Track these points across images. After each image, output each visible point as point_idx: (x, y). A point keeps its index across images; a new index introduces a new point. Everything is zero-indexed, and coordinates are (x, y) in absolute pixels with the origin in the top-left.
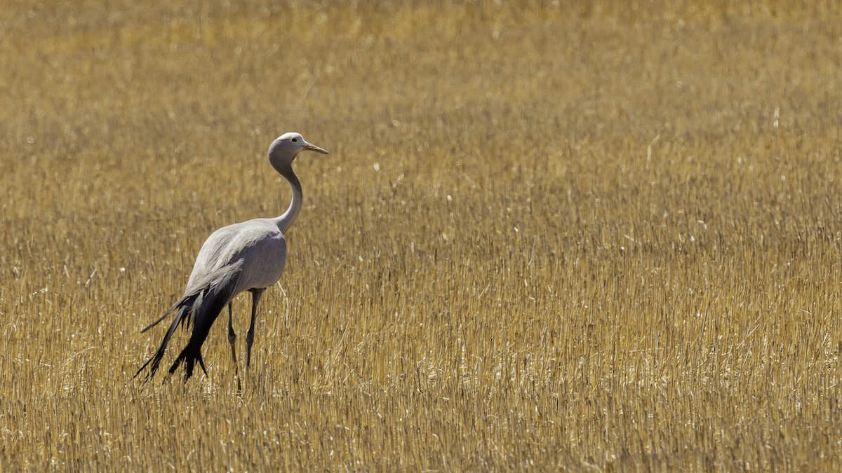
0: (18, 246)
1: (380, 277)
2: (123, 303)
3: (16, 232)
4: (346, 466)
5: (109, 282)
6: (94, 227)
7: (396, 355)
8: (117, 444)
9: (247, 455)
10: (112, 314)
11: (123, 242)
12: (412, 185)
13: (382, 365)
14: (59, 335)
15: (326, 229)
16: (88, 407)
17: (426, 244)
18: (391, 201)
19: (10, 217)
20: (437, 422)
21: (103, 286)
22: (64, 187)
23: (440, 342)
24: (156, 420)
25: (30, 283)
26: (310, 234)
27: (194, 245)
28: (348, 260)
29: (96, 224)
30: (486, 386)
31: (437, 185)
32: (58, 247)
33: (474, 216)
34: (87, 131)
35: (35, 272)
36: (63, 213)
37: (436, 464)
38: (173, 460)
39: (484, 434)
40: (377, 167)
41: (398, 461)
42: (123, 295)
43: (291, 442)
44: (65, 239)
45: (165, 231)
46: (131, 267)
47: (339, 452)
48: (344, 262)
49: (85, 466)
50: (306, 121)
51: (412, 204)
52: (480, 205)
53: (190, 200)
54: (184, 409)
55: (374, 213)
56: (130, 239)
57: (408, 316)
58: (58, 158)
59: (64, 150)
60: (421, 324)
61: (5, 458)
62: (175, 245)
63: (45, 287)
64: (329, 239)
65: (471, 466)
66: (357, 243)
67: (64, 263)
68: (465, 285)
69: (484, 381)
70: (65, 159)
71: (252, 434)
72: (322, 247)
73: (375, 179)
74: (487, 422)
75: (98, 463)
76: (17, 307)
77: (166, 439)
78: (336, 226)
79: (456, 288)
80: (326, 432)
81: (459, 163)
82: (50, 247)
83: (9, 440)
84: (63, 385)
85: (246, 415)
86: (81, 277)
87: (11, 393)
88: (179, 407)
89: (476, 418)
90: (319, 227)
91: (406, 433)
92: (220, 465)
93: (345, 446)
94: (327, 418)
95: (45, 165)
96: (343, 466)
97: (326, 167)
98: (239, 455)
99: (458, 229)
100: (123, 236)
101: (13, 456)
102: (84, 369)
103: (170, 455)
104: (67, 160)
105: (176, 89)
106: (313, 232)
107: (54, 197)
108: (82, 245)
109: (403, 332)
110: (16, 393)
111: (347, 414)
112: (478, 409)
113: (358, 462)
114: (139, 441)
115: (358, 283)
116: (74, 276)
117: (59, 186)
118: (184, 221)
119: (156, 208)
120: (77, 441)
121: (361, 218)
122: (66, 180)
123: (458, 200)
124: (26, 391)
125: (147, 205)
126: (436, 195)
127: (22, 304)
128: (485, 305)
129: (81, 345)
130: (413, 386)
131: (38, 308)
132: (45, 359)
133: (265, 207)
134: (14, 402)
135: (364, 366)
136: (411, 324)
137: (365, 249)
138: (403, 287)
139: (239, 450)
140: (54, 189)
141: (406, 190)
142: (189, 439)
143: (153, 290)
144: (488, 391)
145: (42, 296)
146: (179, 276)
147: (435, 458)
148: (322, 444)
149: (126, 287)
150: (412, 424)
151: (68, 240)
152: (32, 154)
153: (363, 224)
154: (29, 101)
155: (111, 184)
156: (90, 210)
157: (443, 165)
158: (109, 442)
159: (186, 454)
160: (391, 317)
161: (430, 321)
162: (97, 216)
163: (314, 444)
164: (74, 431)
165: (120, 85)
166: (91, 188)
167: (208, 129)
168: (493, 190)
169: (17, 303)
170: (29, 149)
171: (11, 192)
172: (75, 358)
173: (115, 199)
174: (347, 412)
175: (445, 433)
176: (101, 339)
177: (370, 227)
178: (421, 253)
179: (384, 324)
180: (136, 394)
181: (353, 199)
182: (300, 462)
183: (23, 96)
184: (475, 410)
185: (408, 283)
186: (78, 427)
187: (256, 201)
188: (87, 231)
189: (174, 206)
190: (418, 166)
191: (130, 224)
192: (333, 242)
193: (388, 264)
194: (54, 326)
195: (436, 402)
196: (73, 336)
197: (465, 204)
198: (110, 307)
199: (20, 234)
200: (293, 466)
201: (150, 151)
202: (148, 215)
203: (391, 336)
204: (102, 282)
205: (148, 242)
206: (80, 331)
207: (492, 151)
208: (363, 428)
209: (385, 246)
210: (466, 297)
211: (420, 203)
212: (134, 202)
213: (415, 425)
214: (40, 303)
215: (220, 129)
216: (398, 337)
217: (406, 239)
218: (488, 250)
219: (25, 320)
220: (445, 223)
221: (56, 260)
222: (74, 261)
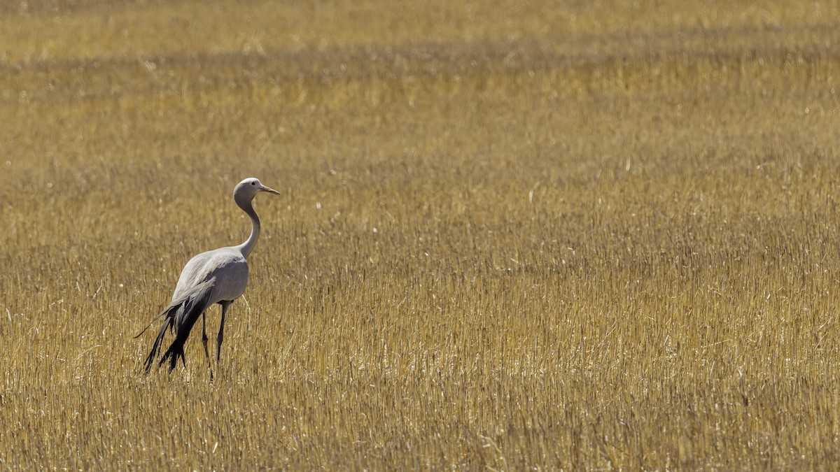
0: (40, 267)
1: (321, 291)
2: (122, 311)
3: (38, 256)
4: (295, 438)
5: (110, 295)
6: (99, 252)
7: (333, 352)
8: (117, 421)
9: (217, 429)
10: (113, 319)
11: (121, 264)
12: (346, 220)
13: (323, 359)
14: (72, 337)
15: (280, 254)
16: (94, 393)
17: (357, 266)
18: (330, 233)
19: (34, 245)
20: (365, 404)
21: (106, 299)
22: (75, 222)
23: (367, 341)
24: (147, 402)
25: (49, 296)
26: (267, 258)
27: (177, 267)
28: (296, 278)
29: (101, 250)
30: (403, 376)
31: (365, 220)
32: (71, 268)
33: (394, 245)
34: (93, 177)
35: (54, 288)
36: (75, 242)
37: (364, 437)
38: (160, 433)
39: (402, 413)
40: (319, 206)
41: (335, 434)
42: (122, 305)
43: (252, 419)
44: (77, 262)
45: (154, 255)
46: (128, 284)
47: (289, 427)
48: (293, 280)
49: (92, 438)
50: (264, 171)
51: (346, 235)
52: (398, 235)
53: (173, 231)
54: (168, 393)
55: (316, 242)
56: (127, 262)
57: (343, 321)
58: (72, 199)
59: (76, 193)
60: (353, 328)
61: (30, 431)
62: (162, 266)
63: (61, 299)
64: (281, 262)
65: (392, 438)
66: (303, 265)
67: (76, 280)
68: (387, 298)
69: (402, 372)
70: (77, 199)
71: (222, 412)
72: (276, 267)
73: (317, 215)
74: (404, 403)
75: (102, 436)
76: (39, 314)
77: (154, 417)
78: (287, 252)
79: (379, 300)
80: (279, 411)
81: (382, 203)
82: (65, 268)
83: (33, 418)
84: (75, 375)
85: (217, 398)
86: (89, 291)
87: (34, 381)
88: (165, 392)
89: (396, 401)
90: (274, 252)
91: (341, 412)
92: (197, 437)
93: (293, 423)
94: (280, 401)
95: (61, 204)
96: (293, 438)
97: (279, 206)
98: (211, 430)
99: (382, 254)
100: (121, 259)
101: (36, 430)
102: (91, 363)
103: (158, 429)
104: (78, 201)
105: (163, 146)
106: (269, 256)
107: (68, 229)
108: (90, 267)
109: (339, 334)
110: (38, 381)
111: (295, 398)
112: (397, 393)
113: (304, 435)
114: (133, 418)
115: (304, 296)
116: (84, 290)
117: (72, 221)
118: (169, 248)
119: (147, 237)
120: (86, 419)
121: (306, 245)
122: (77, 217)
123: (381, 232)
124: (46, 380)
125: (140, 236)
126: (365, 228)
127: (43, 312)
128: (402, 313)
129: (89, 344)
130: (346, 376)
131: (56, 315)
132: (61, 354)
133: (232, 237)
134: (37, 388)
135: (309, 360)
136: (345, 328)
137: (309, 270)
138: (339, 299)
139: (212, 425)
140: (68, 223)
141: (342, 224)
142: (172, 416)
143: (145, 302)
144: (405, 380)
145: (59, 306)
146: (165, 291)
147: (364, 432)
148: (276, 421)
149: (124, 299)
150: (346, 406)
151: (79, 263)
152: (51, 195)
153: (308, 251)
154: (49, 154)
155: (113, 219)
156: (96, 239)
157: (370, 205)
158: (111, 419)
159: (170, 428)
160: (330, 322)
161: (360, 326)
162: (101, 244)
163: (270, 421)
164: (84, 411)
165: (120, 143)
166: (97, 222)
167: (187, 177)
168: (409, 224)
169: (39, 311)
170: (49, 192)
171: (35, 225)
172: (84, 354)
173: (116, 231)
174: (296, 396)
175: (371, 412)
176: (105, 339)
177: (313, 252)
178: (353, 273)
179: (324, 328)
180: (131, 382)
181: (299, 231)
182: (259, 434)
183: (45, 151)
184: (395, 394)
185: (343, 296)
186: (86, 408)
187: (225, 232)
188: (93, 255)
189: (161, 236)
190: (350, 206)
191: (127, 250)
192: (284, 263)
193: (327, 281)
194: (68, 329)
195: (364, 388)
196: (83, 337)
197: (387, 235)
198: (112, 315)
199: (42, 257)
200: (253, 439)
201: (142, 194)
202: (141, 243)
203: (329, 337)
204: (106, 296)
205: (141, 265)
206: (89, 333)
207: (408, 194)
208: (307, 409)
209: (325, 267)
210: (388, 306)
211: (352, 234)
212: (130, 233)
213: (348, 406)
214: (57, 311)
215: (197, 176)
216: (335, 338)
217: (341, 263)
218: (404, 270)
219: (46, 324)
220: (371, 249)
221: (70, 278)
222: (84, 278)
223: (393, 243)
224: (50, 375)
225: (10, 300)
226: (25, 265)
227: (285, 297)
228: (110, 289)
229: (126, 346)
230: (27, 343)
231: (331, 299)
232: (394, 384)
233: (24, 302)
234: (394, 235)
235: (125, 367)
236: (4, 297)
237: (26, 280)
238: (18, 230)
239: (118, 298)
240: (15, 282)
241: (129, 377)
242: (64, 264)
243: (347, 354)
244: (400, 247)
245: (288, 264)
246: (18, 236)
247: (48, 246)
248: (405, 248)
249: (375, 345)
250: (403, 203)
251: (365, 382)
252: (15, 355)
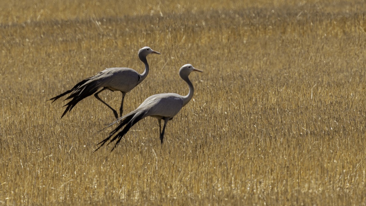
0: (39, 136)
1: (196, 147)
2: (85, 160)
3: (38, 130)
5: (79, 151)
6: (72, 128)
7: (204, 181)
10: (80, 165)
11: (84, 134)
12: (209, 108)
13: (198, 185)
14: (58, 175)
15: (172, 127)
17: (216, 133)
18: (201, 115)
19: (35, 124)
21: (76, 153)
23: (223, 175)
25: (44, 153)
28: (182, 140)
29: (73, 126)
30: (243, 194)
31: (220, 107)
32: (56, 137)
35: (47, 148)
36: (58, 122)
40: (194, 100)
42: (85, 157)
44: (59, 133)
46: (88, 145)
48: (180, 141)
50: (163, 81)
51: (209, 116)
52: (238, 115)
55: (193, 120)
56: (87, 133)
57: (209, 164)
60: (215, 168)
63: (51, 154)
66: (186, 133)
67: (59, 144)
68: (233, 150)
69: (243, 191)
72: (171, 135)
73: (193, 105)
76: (39, 163)
78: (177, 126)
79: (229, 152)
81: (229, 98)
82: (53, 137)
84: (60, 197)
86: (67, 149)
87: (37, 200)
90: (169, 126)
99: (230, 126)
100: (84, 132)
102: (69, 190)
107: (54, 115)
108: (67, 136)
109: (207, 171)
110: (39, 200)
115: (187, 150)
116: (63, 149)
119: (98, 119)
121: (188, 122)
123: (229, 114)
124: (44, 200)
125: (94, 118)
126: (220, 112)
127: (41, 162)
128: (242, 159)
129: (67, 179)
130: (211, 194)
131: (48, 163)
132: (52, 185)
135: (190, 186)
136: (210, 168)
137: (189, 136)
138: (206, 152)
140: (54, 112)
141: (207, 110)
143: (98, 155)
144: (244, 196)
145: (50, 158)
149: (86, 154)
151: (61, 134)
152: (44, 96)
153: (188, 125)
156: (70, 121)
157: (223, 99)
160: (201, 164)
161: (218, 167)
162: (73, 123)
165: (81, 66)
168: (245, 109)
169: (39, 161)
171: (35, 114)
172: (65, 185)
173: (81, 116)
176: (76, 176)
177: (191, 126)
178: (214, 137)
179: (199, 168)
180: (91, 200)
181: (184, 114)
183: (39, 72)
185: (208, 150)
188: (68, 129)
189: (106, 118)
190: (212, 100)
191: (87, 126)
193: (199, 142)
194: (55, 171)
195: (221, 200)
196: (63, 175)
197: (232, 116)
198: (80, 162)
199: (40, 131)
202: (95, 123)
203: (201, 173)
204: (76, 152)
205: (95, 134)
206: (67, 173)
207: (244, 92)
209: (198, 134)
210: (234, 155)
211: (213, 115)
212: (89, 117)
214: (49, 161)
216: (205, 173)
217: (207, 131)
218: (243, 135)
219: (43, 169)
220: (224, 123)
221: (56, 142)
222: (64, 143)
223: (236, 120)
224: (46, 196)
225: (23, 155)
226: (30, 136)
227: (176, 151)
228: (79, 148)
229: (88, 180)
230: (32, 179)
231: (202, 152)
232: (238, 198)
233: (30, 156)
234: (237, 115)
235: (88, 192)
236: (19, 154)
237: (31, 144)
238: (26, 116)
239: (83, 153)
240: (25, 145)
241: (90, 198)
242: (52, 135)
243: (212, 182)
244: (240, 122)
245: (177, 133)
246: (26, 119)
247: (43, 125)
248: (243, 122)
249: (227, 177)
250: (241, 97)
251: (221, 198)
252: (26, 186)
